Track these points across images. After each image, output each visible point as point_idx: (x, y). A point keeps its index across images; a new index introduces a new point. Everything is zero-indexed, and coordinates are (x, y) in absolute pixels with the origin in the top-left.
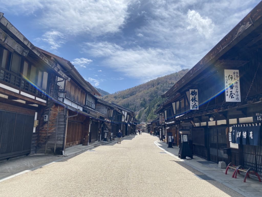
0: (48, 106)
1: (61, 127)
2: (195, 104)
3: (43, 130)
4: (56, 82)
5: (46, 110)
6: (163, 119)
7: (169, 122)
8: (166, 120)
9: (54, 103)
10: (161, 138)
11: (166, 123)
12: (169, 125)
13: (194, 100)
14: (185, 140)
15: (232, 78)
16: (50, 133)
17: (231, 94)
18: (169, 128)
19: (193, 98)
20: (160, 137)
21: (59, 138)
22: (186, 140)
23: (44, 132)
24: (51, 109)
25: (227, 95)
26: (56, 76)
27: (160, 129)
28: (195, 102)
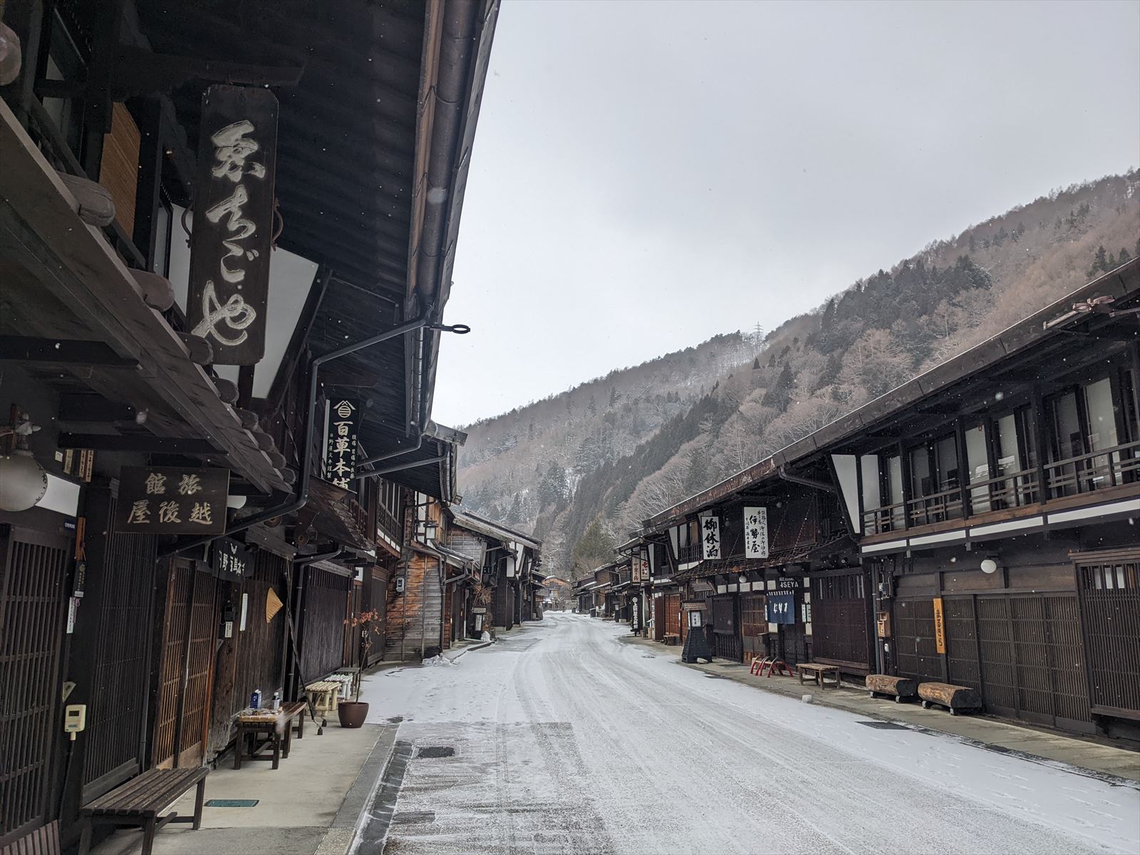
0: (404, 558)
1: (434, 602)
2: (714, 547)
3: (395, 610)
4: (415, 506)
5: (399, 566)
6: (643, 567)
7: (661, 579)
8: (653, 572)
9: (414, 551)
10: (636, 627)
11: (652, 579)
12: (659, 588)
13: (711, 538)
14: (695, 623)
15: (755, 521)
16: (409, 617)
17: (754, 545)
18: (660, 594)
19: (709, 534)
20: (634, 623)
21: (430, 627)
22: (698, 624)
23: (397, 615)
24: (409, 563)
25: (748, 548)
26: (416, 492)
27: (635, 600)
28: (713, 543)
